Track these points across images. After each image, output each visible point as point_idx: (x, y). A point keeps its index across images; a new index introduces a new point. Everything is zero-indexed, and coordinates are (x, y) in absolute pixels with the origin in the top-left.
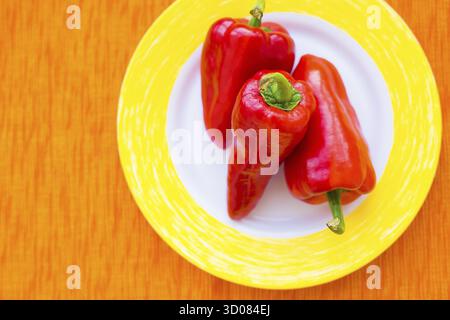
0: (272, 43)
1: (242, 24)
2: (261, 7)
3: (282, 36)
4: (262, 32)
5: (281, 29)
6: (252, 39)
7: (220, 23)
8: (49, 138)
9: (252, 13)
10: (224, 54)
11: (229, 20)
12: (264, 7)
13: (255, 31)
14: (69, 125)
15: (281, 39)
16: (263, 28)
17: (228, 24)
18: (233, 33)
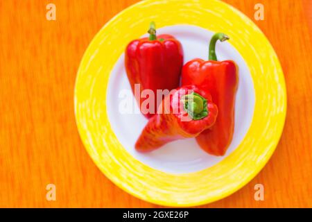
0: (167, 47)
1: (145, 41)
2: (153, 27)
3: (172, 41)
4: (159, 42)
5: (170, 37)
6: (153, 48)
7: (131, 43)
8: (32, 130)
9: (149, 32)
10: (139, 63)
11: (136, 41)
12: (155, 25)
13: (154, 42)
14: (44, 120)
15: (172, 43)
16: (158, 40)
17: (137, 43)
18: (141, 48)
